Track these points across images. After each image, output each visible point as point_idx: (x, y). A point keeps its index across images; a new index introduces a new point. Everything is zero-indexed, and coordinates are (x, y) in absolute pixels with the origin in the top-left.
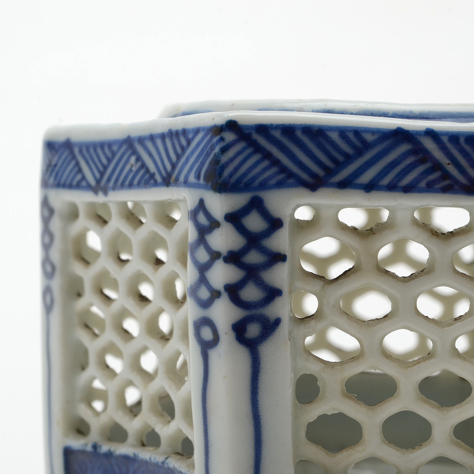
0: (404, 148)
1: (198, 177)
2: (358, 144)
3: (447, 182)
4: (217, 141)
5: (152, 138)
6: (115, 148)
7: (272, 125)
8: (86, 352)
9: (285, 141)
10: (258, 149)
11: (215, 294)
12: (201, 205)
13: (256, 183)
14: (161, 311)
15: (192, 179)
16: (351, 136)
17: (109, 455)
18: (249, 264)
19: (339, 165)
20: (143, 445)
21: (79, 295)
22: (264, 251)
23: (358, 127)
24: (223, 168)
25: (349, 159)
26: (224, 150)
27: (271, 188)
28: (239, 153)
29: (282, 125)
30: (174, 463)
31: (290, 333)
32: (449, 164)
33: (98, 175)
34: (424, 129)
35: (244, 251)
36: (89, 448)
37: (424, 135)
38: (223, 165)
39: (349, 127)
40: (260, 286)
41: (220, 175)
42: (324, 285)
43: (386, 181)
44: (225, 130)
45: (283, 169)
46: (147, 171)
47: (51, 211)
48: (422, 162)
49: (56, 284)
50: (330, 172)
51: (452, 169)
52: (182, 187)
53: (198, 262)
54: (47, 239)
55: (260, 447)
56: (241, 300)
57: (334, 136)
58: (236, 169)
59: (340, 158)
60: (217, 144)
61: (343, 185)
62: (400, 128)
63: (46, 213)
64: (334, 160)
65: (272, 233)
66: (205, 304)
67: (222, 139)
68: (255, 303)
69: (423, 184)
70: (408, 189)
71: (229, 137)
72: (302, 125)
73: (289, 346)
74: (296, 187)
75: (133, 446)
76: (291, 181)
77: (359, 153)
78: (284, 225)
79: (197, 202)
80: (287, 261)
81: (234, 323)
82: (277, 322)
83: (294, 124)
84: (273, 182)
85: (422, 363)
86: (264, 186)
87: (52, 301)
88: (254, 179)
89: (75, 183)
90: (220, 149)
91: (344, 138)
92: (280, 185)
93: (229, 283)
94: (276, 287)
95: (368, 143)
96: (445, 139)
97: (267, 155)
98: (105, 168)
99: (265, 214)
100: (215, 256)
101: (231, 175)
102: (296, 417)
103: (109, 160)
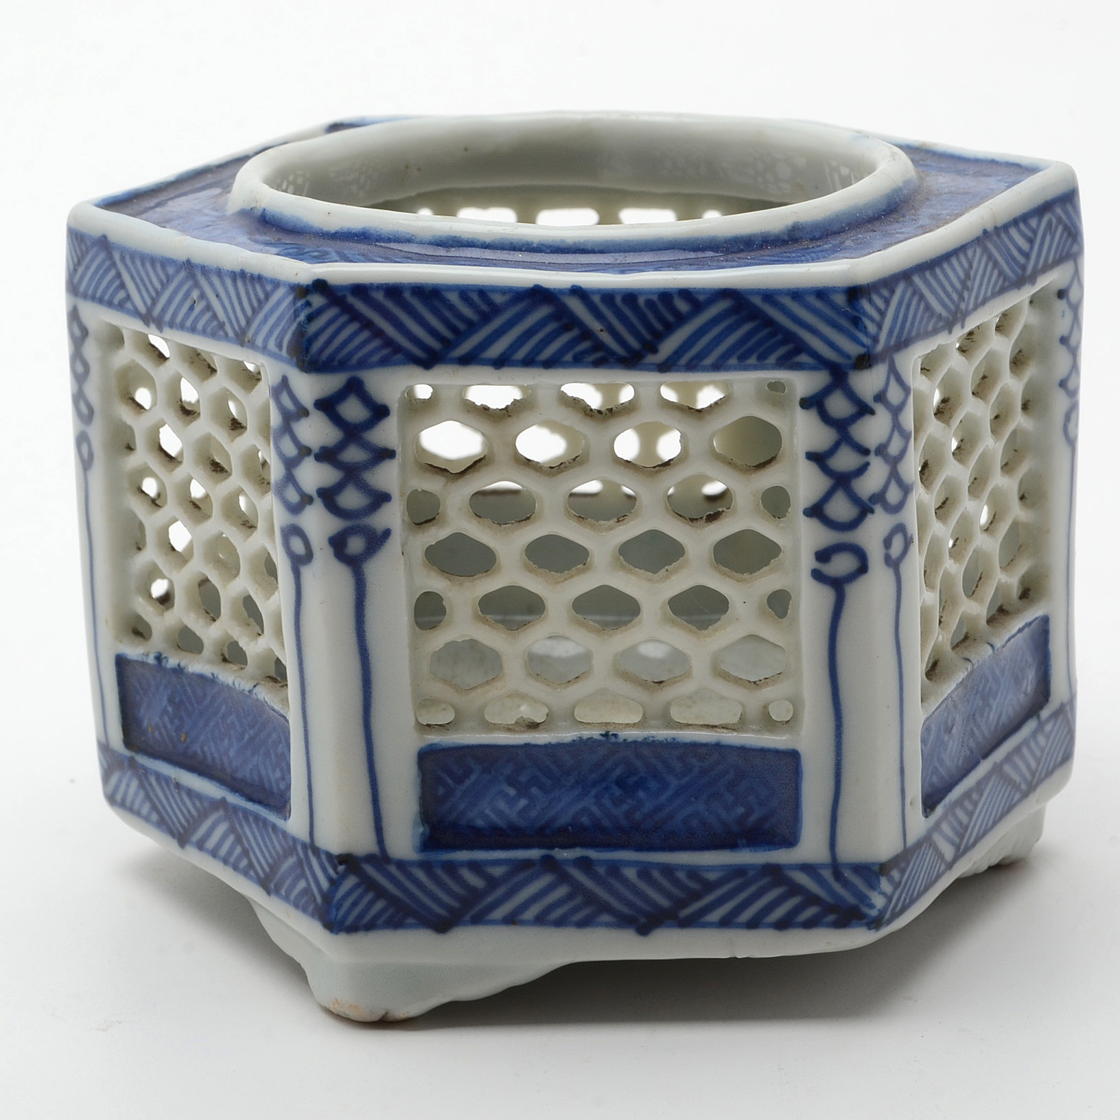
0: (543, 311)
1: (280, 346)
2: (485, 308)
3: (599, 355)
4: (302, 305)
5: (219, 272)
6: (171, 271)
7: (372, 284)
8: (141, 527)
9: (390, 305)
10: (355, 316)
11: (306, 500)
12: (284, 384)
13: (354, 360)
14: (240, 491)
15: (272, 345)
16: (475, 297)
17: (179, 671)
18: (347, 463)
19: (461, 336)
20: (225, 660)
21: (130, 448)
22: (366, 446)
23: (484, 286)
24: (311, 341)
25: (472, 327)
26: (310, 318)
27: (372, 366)
28: (330, 323)
29: (386, 284)
30: (265, 694)
31: (403, 545)
32: (602, 330)
33: (149, 302)
34: (569, 286)
35: (341, 446)
36: (151, 660)
37: (569, 295)
38: (310, 337)
39: (473, 285)
40: (363, 490)
41: (307, 350)
42: (447, 483)
43: (521, 354)
44: (312, 293)
45: (389, 342)
46: (215, 316)
47: (85, 332)
48: (566, 328)
49: (96, 433)
50: (448, 344)
51: (606, 338)
52: (260, 352)
53: (283, 455)
54: (80, 369)
55: (370, 688)
56: (339, 508)
57: (453, 298)
58: (328, 343)
59: (461, 326)
60: (302, 310)
61: (467, 360)
62: (538, 285)
63: (77, 332)
64: (454, 329)
65: (376, 423)
66: (295, 509)
67: (308, 304)
68: (356, 511)
69: (568, 357)
70: (549, 364)
71: (317, 301)
72: (411, 283)
73: (402, 563)
74: (404, 364)
75: (211, 662)
76: (399, 357)
77: (486, 318)
78: (391, 413)
79: (278, 379)
80: (397, 456)
81: (331, 536)
82: (387, 533)
83: (401, 284)
84: (376, 358)
85: (576, 577)
86: (364, 364)
87: (91, 455)
88: (351, 354)
89: (116, 301)
90: (306, 316)
91: (465, 301)
92: (384, 362)
93: (323, 487)
94: (383, 490)
95: (497, 306)
96: (596, 299)
97: (367, 324)
98: (158, 294)
99: (367, 400)
100: (304, 451)
101: (322, 350)
102: (414, 647)
103: (164, 286)
